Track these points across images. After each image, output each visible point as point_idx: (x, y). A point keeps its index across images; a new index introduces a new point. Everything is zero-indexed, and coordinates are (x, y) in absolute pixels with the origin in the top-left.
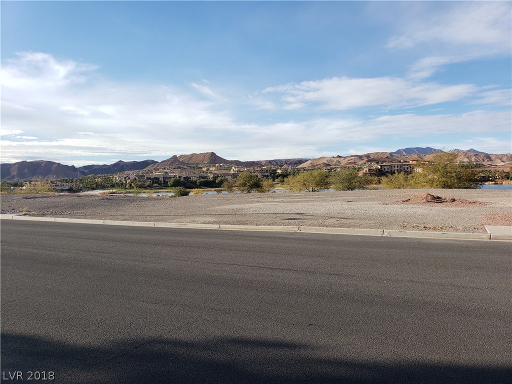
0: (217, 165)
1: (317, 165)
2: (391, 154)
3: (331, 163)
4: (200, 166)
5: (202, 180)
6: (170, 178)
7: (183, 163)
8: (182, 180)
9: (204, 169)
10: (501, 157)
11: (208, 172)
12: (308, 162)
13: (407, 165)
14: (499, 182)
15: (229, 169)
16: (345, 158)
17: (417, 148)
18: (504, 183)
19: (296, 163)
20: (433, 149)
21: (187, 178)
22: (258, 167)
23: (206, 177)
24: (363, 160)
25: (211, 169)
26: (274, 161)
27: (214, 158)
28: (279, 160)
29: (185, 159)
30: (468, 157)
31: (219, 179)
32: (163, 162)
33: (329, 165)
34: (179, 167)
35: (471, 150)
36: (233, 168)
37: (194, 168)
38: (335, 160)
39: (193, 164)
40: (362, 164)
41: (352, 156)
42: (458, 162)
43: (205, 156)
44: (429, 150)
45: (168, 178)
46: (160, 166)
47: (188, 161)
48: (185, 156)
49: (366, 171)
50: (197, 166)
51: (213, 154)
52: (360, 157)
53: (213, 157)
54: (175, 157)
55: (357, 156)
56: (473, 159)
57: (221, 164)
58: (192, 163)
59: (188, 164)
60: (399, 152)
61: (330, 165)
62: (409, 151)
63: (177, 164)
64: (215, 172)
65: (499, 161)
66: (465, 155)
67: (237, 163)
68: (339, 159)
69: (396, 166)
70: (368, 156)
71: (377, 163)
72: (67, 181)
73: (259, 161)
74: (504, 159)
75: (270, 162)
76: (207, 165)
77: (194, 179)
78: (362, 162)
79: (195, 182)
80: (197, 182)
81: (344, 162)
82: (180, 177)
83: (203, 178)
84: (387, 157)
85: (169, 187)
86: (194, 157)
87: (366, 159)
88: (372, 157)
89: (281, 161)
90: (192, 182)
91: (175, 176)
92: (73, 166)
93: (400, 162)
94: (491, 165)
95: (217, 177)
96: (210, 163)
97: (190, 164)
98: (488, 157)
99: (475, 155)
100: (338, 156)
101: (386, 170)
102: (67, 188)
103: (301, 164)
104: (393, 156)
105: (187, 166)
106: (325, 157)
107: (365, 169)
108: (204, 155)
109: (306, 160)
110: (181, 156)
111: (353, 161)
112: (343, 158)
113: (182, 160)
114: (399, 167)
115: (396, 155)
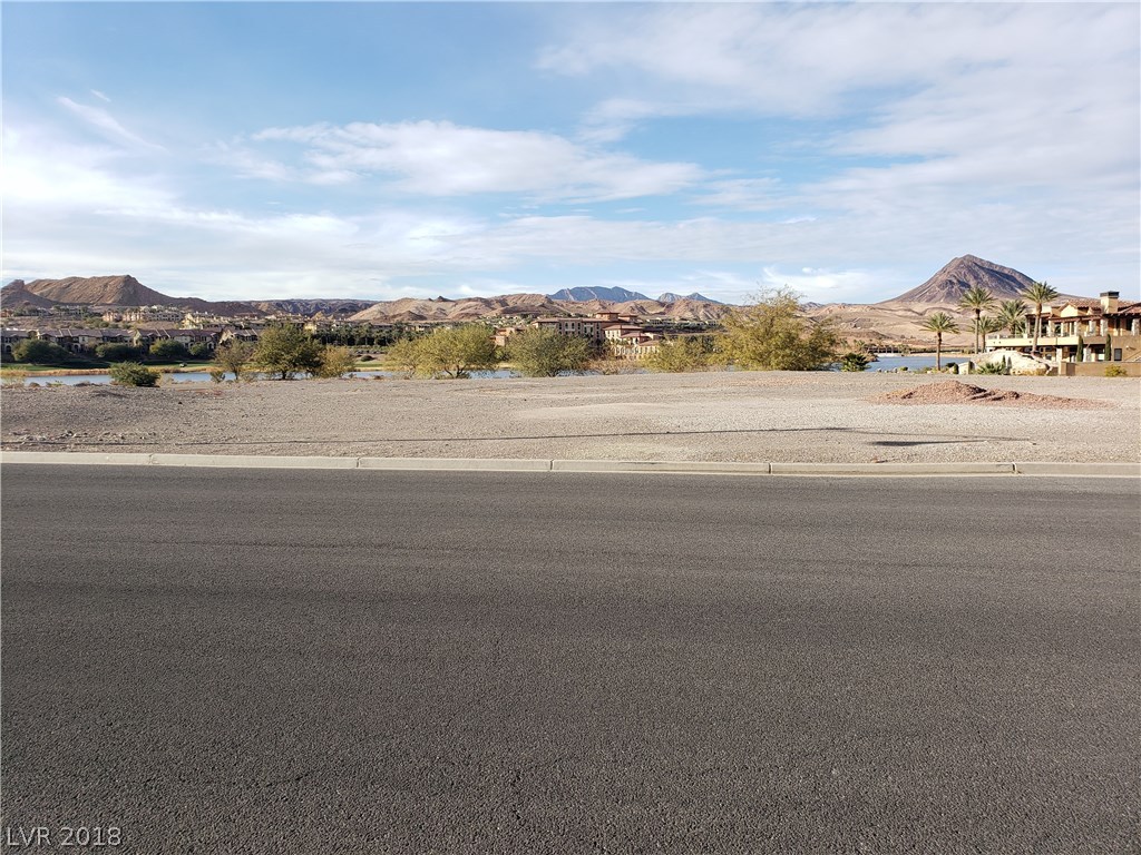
0: (143, 308)
1: (394, 316)
2: (548, 298)
3: (425, 314)
4: (96, 309)
5: (110, 345)
6: (17, 338)
7: (42, 300)
8: (53, 344)
9: (107, 318)
11: (120, 324)
12: (374, 308)
15: (179, 318)
16: (456, 303)
17: (594, 289)
19: (343, 310)
20: (626, 291)
21: (67, 341)
22: (254, 316)
23: (121, 339)
24: (493, 309)
25: (126, 318)
26: (289, 302)
27: (131, 292)
28: (300, 301)
29: (50, 292)
30: (692, 310)
31: (158, 344)
33: (422, 318)
34: (36, 312)
35: (695, 295)
36: (189, 316)
37: (78, 315)
38: (435, 306)
39: (76, 304)
40: (493, 318)
41: (470, 300)
42: (677, 319)
43: (106, 286)
44: (620, 294)
45: (11, 340)
47: (58, 296)
48: (50, 283)
50: (85, 310)
51: (129, 281)
52: (487, 303)
53: (130, 289)
54: (18, 284)
55: (481, 299)
56: (701, 313)
57: (155, 307)
58: (70, 301)
59: (59, 304)
60: (561, 294)
61: (425, 318)
62: (580, 293)
63: (27, 304)
64: (141, 325)
66: (688, 305)
67: (197, 305)
68: (442, 305)
69: (570, 324)
70: (502, 301)
71: (525, 316)
73: (250, 303)
75: (279, 305)
76: (115, 308)
77: (89, 343)
78: (494, 313)
79: (92, 351)
80: (98, 349)
81: (453, 312)
82: (46, 337)
83: (114, 339)
84: (543, 306)
85: (14, 362)
86: (75, 287)
87: (499, 309)
88: (511, 305)
89: (306, 303)
90: (82, 350)
91: (31, 335)
93: (570, 316)
95: (153, 338)
96: (120, 302)
97: (65, 304)
98: (726, 309)
99: (705, 306)
100: (441, 297)
103: (356, 312)
104: (552, 303)
105: (58, 308)
106: (411, 300)
107: (508, 330)
108: (106, 282)
109: (367, 305)
110: (37, 283)
111: (471, 311)
112: (452, 304)
113: (42, 294)
114: (576, 325)
115: (558, 301)
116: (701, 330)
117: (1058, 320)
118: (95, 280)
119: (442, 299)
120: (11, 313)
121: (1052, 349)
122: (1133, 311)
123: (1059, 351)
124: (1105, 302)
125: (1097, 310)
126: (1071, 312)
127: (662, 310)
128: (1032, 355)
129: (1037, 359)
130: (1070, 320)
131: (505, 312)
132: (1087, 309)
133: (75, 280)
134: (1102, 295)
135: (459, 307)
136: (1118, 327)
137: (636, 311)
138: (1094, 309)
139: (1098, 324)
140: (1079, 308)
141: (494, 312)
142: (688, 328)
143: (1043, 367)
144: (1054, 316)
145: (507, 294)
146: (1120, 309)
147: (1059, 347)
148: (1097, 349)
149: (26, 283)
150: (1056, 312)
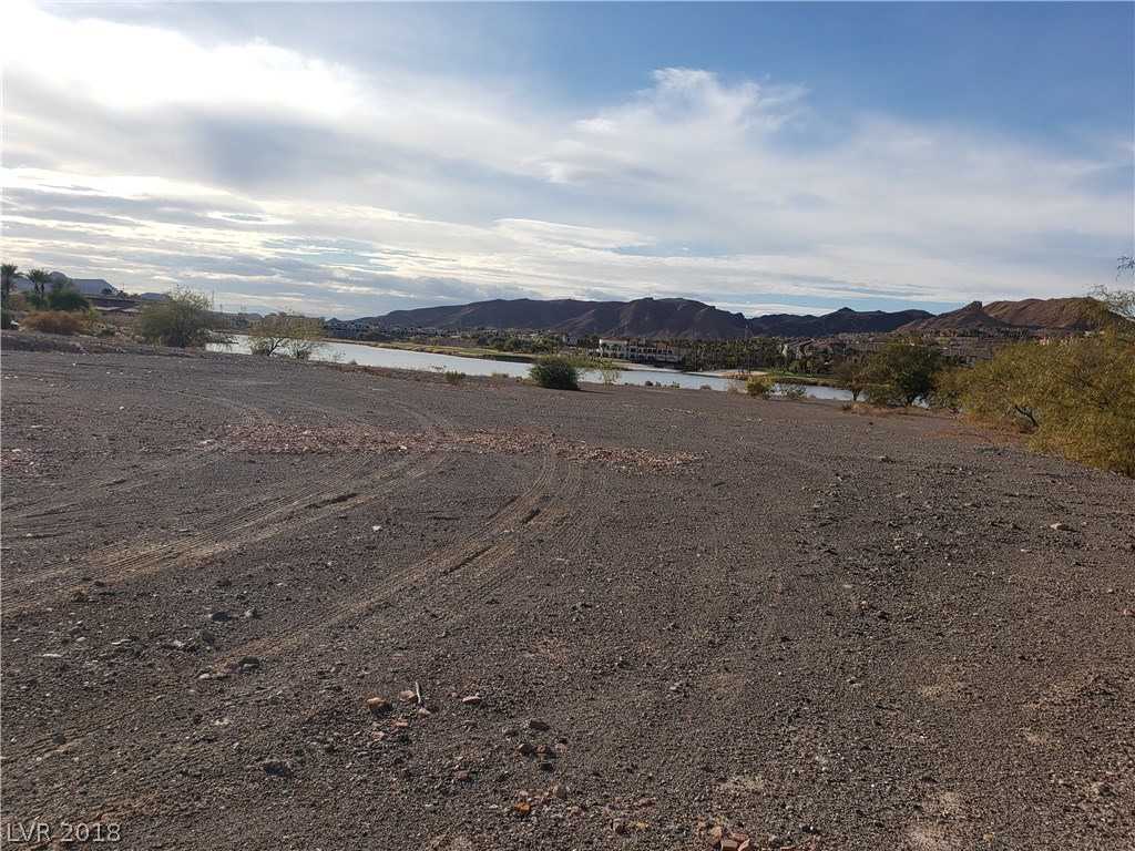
0: (1087, 333)
7: (995, 322)
29: (1005, 313)
32: (944, 316)
34: (976, 333)
39: (1016, 327)
43: (1063, 308)
46: (932, 326)
47: (1010, 318)
48: (1007, 304)
50: (1027, 333)
54: (977, 305)
58: (1023, 323)
59: (1010, 326)
63: (980, 326)
72: (680, 344)
86: (1031, 308)
92: (741, 314)
102: (676, 358)
105: (998, 330)
108: (1061, 305)
110: (995, 305)
113: (996, 316)
118: (1053, 301)
120: (954, 333)
133: (1032, 301)
149: (984, 305)
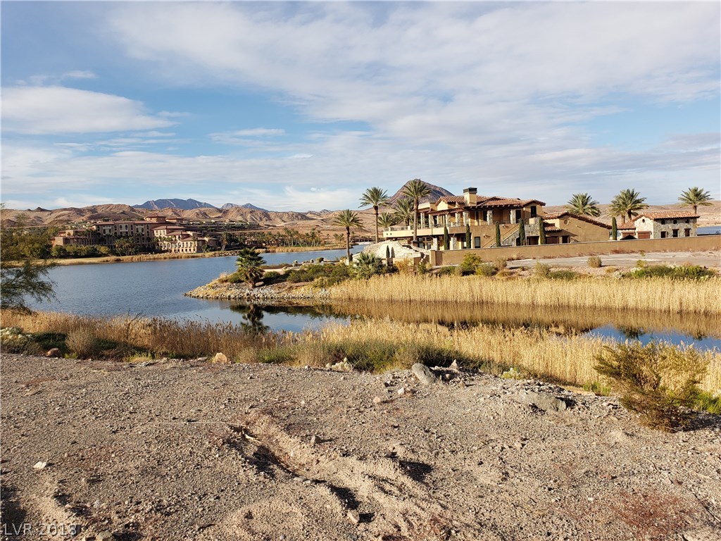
2: (132, 209)
3: (23, 221)
10: (280, 216)
13: (142, 224)
14: (271, 250)
16: (51, 212)
17: (176, 201)
18: (277, 250)
20: (198, 202)
24: (82, 216)
30: (242, 215)
35: (248, 205)
38: (32, 215)
40: (80, 223)
41: (65, 209)
42: (227, 221)
44: (192, 204)
49: (69, 234)
52: (80, 212)
55: (74, 209)
56: (249, 216)
60: (147, 204)
62: (162, 203)
65: (279, 220)
66: (238, 211)
68: (39, 214)
69: (124, 226)
70: (93, 210)
74: (285, 218)
78: (81, 220)
81: (48, 219)
84: (123, 213)
87: (89, 214)
88: (99, 212)
94: (269, 226)
98: (266, 214)
99: (251, 212)
100: (39, 208)
101: (107, 232)
104: (135, 211)
106: (12, 210)
111: (65, 218)
112: (47, 213)
114: (129, 228)
115: (139, 209)
116: (244, 229)
117: (435, 214)
119: (40, 210)
121: (430, 238)
122: (488, 204)
123: (435, 240)
124: (467, 196)
125: (462, 204)
126: (443, 206)
127: (220, 215)
128: (412, 245)
129: (415, 248)
130: (442, 213)
131: (91, 218)
132: (454, 203)
134: (465, 191)
135: (54, 215)
136: (477, 219)
137: (200, 216)
138: (459, 203)
139: (462, 216)
140: (449, 203)
141: (82, 218)
142: (234, 227)
143: (419, 255)
144: (432, 210)
145: (97, 205)
146: (478, 203)
147: (434, 236)
148: (461, 237)
150: (433, 207)
